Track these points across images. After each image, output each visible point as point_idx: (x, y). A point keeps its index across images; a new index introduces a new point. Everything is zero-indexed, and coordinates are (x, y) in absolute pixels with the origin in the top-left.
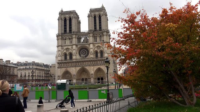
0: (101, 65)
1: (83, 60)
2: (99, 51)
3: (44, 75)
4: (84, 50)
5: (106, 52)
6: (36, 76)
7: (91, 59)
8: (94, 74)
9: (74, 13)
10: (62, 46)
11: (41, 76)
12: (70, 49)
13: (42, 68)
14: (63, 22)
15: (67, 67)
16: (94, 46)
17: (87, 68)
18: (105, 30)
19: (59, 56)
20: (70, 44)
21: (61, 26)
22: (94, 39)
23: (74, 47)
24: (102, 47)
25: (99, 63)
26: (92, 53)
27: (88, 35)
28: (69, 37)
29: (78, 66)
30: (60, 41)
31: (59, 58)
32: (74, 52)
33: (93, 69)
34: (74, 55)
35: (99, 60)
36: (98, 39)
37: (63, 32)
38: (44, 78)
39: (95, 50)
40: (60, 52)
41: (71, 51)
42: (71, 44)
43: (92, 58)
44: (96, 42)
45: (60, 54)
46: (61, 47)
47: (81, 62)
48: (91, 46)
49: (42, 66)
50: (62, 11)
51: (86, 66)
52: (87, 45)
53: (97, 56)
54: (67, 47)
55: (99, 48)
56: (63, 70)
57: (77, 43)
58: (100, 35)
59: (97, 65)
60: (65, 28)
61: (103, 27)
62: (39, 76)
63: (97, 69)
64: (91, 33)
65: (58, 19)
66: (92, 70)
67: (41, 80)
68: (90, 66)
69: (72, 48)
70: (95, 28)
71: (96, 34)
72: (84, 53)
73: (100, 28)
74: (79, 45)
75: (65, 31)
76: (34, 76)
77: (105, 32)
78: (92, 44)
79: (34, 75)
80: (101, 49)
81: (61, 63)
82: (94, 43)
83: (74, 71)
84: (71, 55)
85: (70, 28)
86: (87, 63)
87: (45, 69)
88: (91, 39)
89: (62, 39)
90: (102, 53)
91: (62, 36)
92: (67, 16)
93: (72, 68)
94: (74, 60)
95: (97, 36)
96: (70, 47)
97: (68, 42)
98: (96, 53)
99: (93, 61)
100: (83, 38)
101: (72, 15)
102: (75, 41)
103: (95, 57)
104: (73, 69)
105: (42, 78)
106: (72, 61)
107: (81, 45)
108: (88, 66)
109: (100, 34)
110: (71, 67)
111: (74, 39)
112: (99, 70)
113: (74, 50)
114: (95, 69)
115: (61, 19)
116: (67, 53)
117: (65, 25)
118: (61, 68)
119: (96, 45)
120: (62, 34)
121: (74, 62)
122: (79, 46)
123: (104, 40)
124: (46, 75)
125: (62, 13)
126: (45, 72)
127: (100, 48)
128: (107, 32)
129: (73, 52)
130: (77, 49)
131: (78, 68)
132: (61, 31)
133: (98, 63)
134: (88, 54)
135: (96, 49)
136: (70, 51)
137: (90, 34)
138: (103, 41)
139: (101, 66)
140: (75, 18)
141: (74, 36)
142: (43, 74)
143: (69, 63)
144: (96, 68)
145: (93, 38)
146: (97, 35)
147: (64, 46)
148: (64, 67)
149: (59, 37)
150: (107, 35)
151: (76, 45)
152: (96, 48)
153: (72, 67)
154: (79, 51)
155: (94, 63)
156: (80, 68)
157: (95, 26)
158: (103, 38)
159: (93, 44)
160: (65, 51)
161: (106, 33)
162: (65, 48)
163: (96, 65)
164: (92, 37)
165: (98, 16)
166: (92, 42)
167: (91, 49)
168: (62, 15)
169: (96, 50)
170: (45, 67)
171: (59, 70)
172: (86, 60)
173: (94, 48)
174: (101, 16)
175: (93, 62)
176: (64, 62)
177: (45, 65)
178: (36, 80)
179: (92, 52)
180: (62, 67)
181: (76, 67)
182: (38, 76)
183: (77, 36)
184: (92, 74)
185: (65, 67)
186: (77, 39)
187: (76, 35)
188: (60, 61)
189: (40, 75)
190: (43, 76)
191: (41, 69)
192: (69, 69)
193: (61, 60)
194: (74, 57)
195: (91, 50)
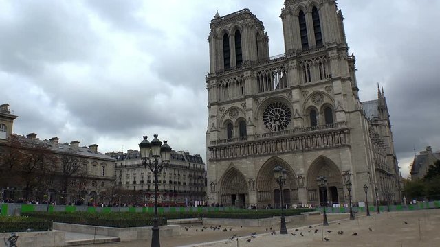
0: (326, 148)
1: (272, 137)
2: (318, 108)
3: (187, 181)
4: (277, 109)
5: (340, 109)
6: (164, 182)
7: (297, 133)
8: (308, 176)
9: (245, 15)
10: (219, 104)
11: (179, 183)
12: (240, 110)
13: (183, 164)
14: (221, 43)
15: (234, 159)
16: (303, 93)
17: (286, 158)
18: (333, 43)
19: (213, 129)
20: (239, 97)
21: (216, 54)
22: (303, 75)
23: (249, 102)
24: (327, 95)
25: (320, 142)
26: (297, 116)
27: (285, 66)
28: (235, 79)
29: (260, 156)
30: (214, 90)
31: (214, 136)
32: (249, 116)
33: (304, 161)
34: (249, 123)
35: (319, 134)
36: (315, 72)
37: (221, 67)
38: (187, 189)
39: (307, 106)
40: (215, 121)
41: (243, 116)
42: (243, 97)
43: (297, 128)
44: (308, 83)
45: (216, 126)
46: (215, 106)
47: (268, 141)
48: (296, 94)
49: (183, 159)
50: (217, 17)
51: (284, 153)
52: (284, 95)
53: (314, 122)
54: (231, 105)
55: (319, 97)
56: (224, 166)
57: (256, 93)
58: (318, 62)
59: (315, 149)
60: (227, 58)
61: (326, 35)
62: (175, 183)
63: (314, 162)
64: (292, 59)
65: (209, 39)
66: (300, 164)
67: (180, 192)
68: (293, 152)
69: (244, 105)
70: (305, 44)
71: (307, 59)
72: (277, 116)
73: (319, 41)
74: (263, 96)
75: (227, 65)
76: (160, 182)
77: (331, 49)
78: (298, 89)
79: (159, 179)
80: (326, 100)
81: (217, 148)
82: (305, 85)
83: (250, 168)
84: (242, 124)
85: (239, 55)
86: (286, 146)
87: (192, 165)
88: (294, 77)
89: (219, 86)
90: (329, 111)
91: (218, 78)
92: (229, 25)
93: (244, 160)
94: (250, 139)
95: (310, 64)
96: (239, 105)
97: (234, 92)
98: (312, 112)
99: (303, 136)
100: (280, 74)
101: (241, 22)
102: (250, 86)
103: (308, 124)
104: (249, 162)
105: (181, 189)
106: (245, 141)
107: (268, 94)
108: (288, 153)
109: (317, 59)
110: (243, 158)
111: (248, 83)
112: (323, 163)
113: (250, 111)
114: (310, 162)
115: (216, 37)
116: (234, 121)
117: (226, 51)
118: (217, 160)
119: (311, 91)
120: (218, 73)
121: (250, 143)
122: (262, 99)
123: (333, 72)
124: (193, 181)
125: (217, 22)
126: (193, 174)
127: (322, 98)
128: (339, 50)
129: (247, 117)
130: (256, 107)
131: (261, 161)
132: (217, 66)
133: (317, 143)
134: (290, 120)
135: (310, 103)
136: (240, 115)
137: (290, 62)
138: (330, 76)
139: (329, 151)
140: (247, 27)
141: (247, 74)
142: (184, 177)
143: (236, 146)
144: (312, 157)
145: (300, 73)
146: (309, 61)
147: (225, 103)
148: (225, 160)
149: (211, 82)
150: (339, 59)
151: (255, 98)
152: (310, 101)
153: (246, 157)
154: (264, 113)
155: (306, 143)
156: (266, 159)
157: (304, 38)
158: (329, 67)
159: (300, 88)
160: (227, 117)
161: (335, 51)
162: (227, 107)
163: (311, 150)
164: (295, 70)
165: (311, 10)
166: (297, 84)
167: (295, 104)
168: (216, 27)
169: (312, 104)
170: (192, 161)
171: (214, 166)
172: (282, 135)
173: (303, 100)
174: (318, 8)
175: (303, 141)
176: (225, 146)
177: (191, 157)
178: (165, 193)
179: (299, 112)
180: (221, 160)
181: (255, 156)
182: (171, 182)
183: (255, 72)
184: (301, 177)
185: (229, 159)
186: (256, 81)
187: (252, 70)
188: (214, 142)
189: (177, 181)
190: (184, 183)
191: (180, 166)
192: (238, 164)
193: (219, 141)
194: (250, 131)
195: (296, 107)
